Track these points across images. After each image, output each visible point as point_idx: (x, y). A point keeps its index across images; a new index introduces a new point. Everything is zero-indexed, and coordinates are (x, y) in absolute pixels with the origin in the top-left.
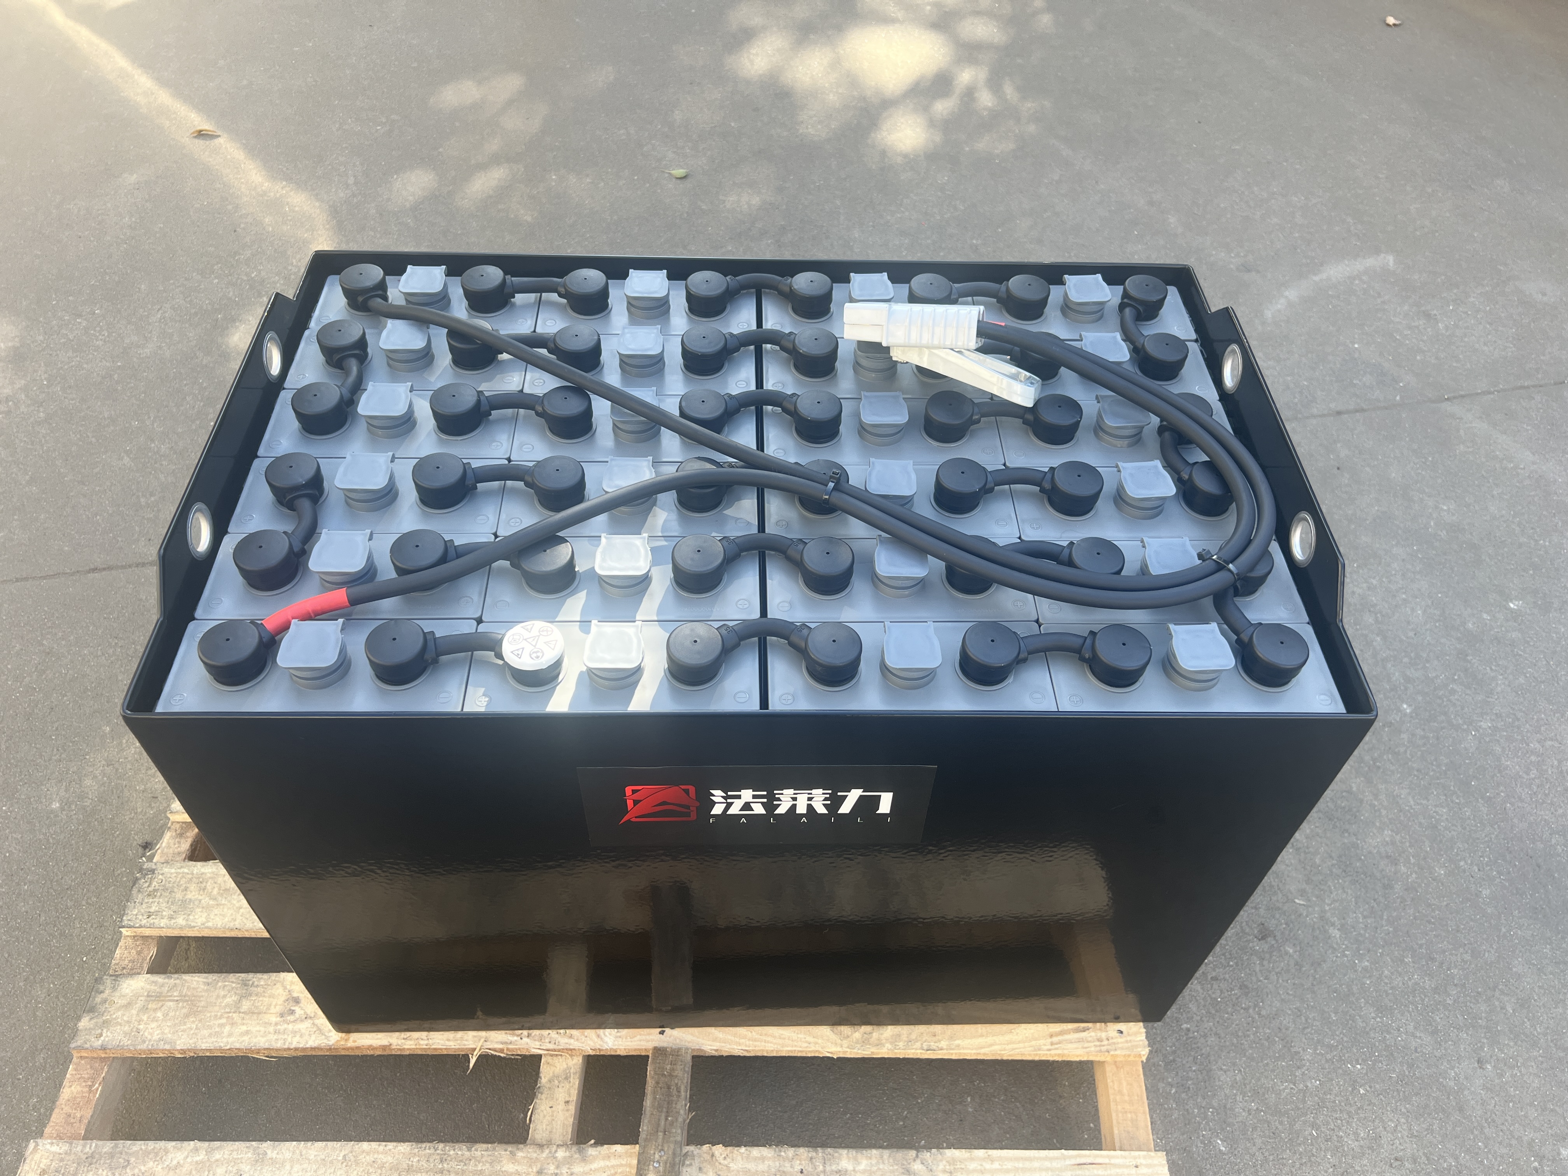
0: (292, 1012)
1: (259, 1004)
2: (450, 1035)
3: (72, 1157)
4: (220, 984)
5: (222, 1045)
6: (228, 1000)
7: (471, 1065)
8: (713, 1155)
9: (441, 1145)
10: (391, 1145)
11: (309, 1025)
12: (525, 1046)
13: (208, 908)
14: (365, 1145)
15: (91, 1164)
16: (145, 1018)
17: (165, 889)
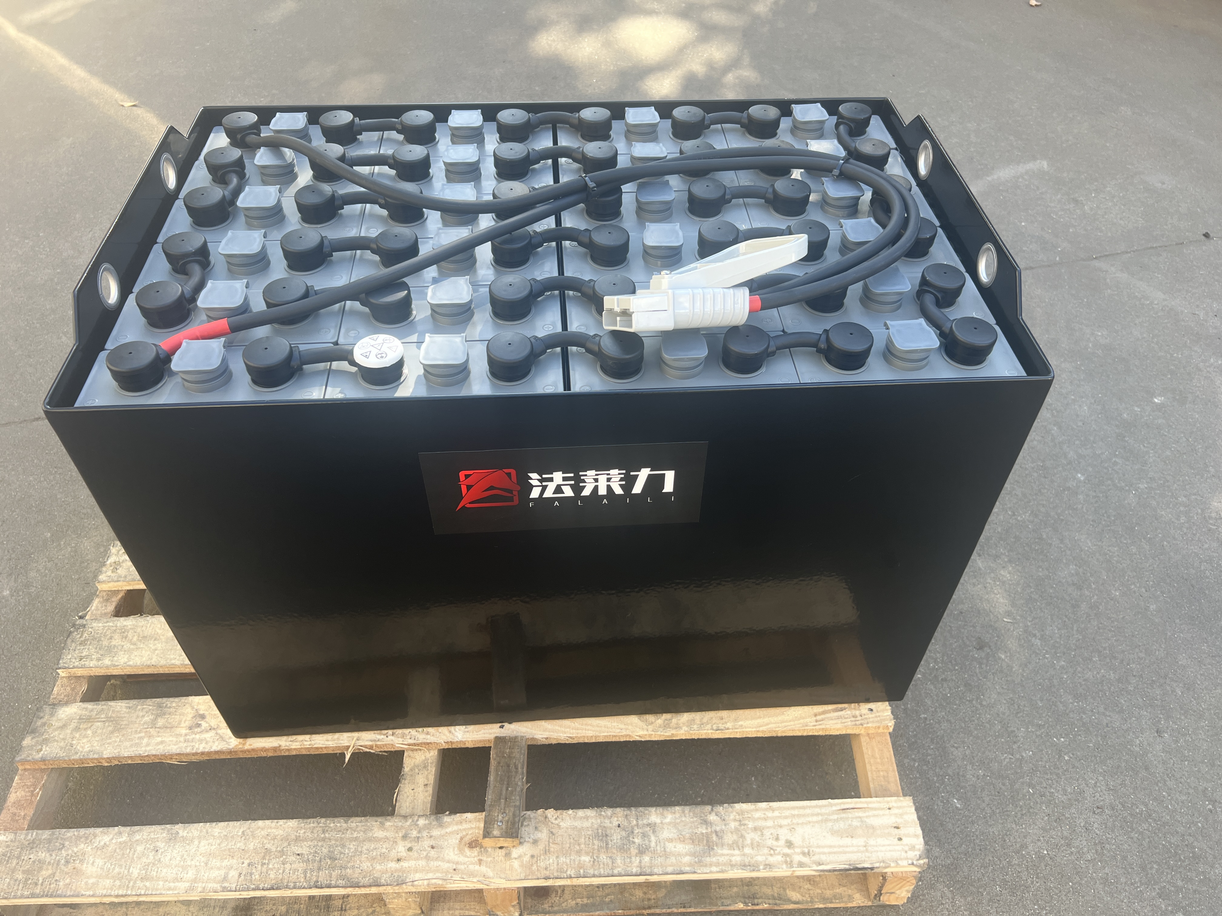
0: (199, 725)
1: (172, 720)
2: (329, 736)
3: (16, 844)
4: (139, 707)
5: (141, 753)
6: (146, 719)
7: (347, 760)
8: (546, 817)
9: (323, 820)
10: (281, 822)
11: (213, 735)
12: (391, 742)
13: (130, 651)
14: (260, 823)
15: (32, 848)
16: (77, 735)
17: (94, 639)
